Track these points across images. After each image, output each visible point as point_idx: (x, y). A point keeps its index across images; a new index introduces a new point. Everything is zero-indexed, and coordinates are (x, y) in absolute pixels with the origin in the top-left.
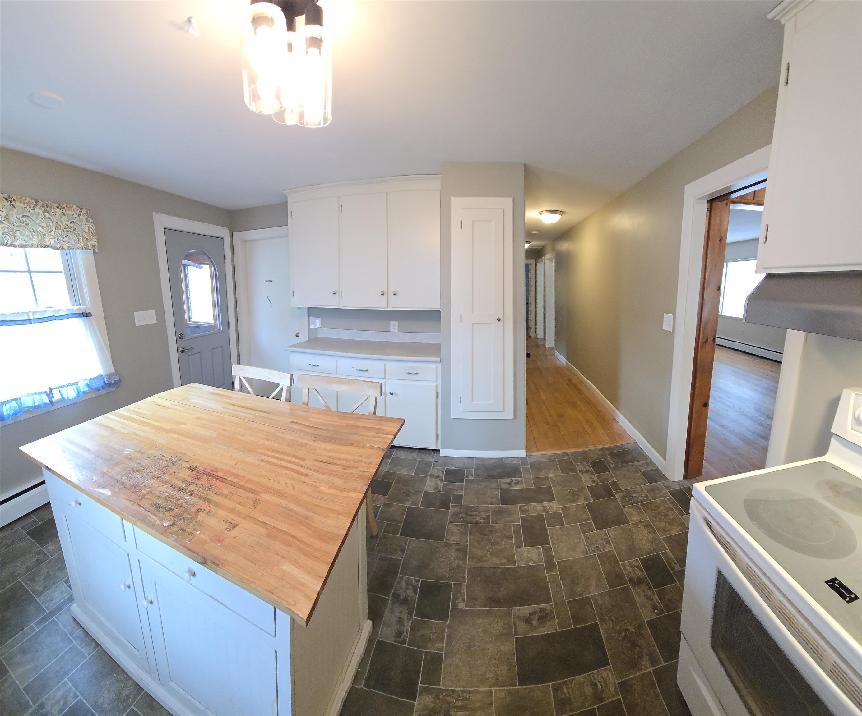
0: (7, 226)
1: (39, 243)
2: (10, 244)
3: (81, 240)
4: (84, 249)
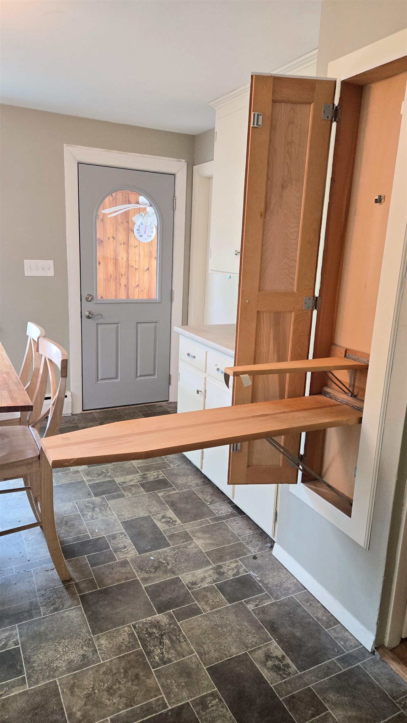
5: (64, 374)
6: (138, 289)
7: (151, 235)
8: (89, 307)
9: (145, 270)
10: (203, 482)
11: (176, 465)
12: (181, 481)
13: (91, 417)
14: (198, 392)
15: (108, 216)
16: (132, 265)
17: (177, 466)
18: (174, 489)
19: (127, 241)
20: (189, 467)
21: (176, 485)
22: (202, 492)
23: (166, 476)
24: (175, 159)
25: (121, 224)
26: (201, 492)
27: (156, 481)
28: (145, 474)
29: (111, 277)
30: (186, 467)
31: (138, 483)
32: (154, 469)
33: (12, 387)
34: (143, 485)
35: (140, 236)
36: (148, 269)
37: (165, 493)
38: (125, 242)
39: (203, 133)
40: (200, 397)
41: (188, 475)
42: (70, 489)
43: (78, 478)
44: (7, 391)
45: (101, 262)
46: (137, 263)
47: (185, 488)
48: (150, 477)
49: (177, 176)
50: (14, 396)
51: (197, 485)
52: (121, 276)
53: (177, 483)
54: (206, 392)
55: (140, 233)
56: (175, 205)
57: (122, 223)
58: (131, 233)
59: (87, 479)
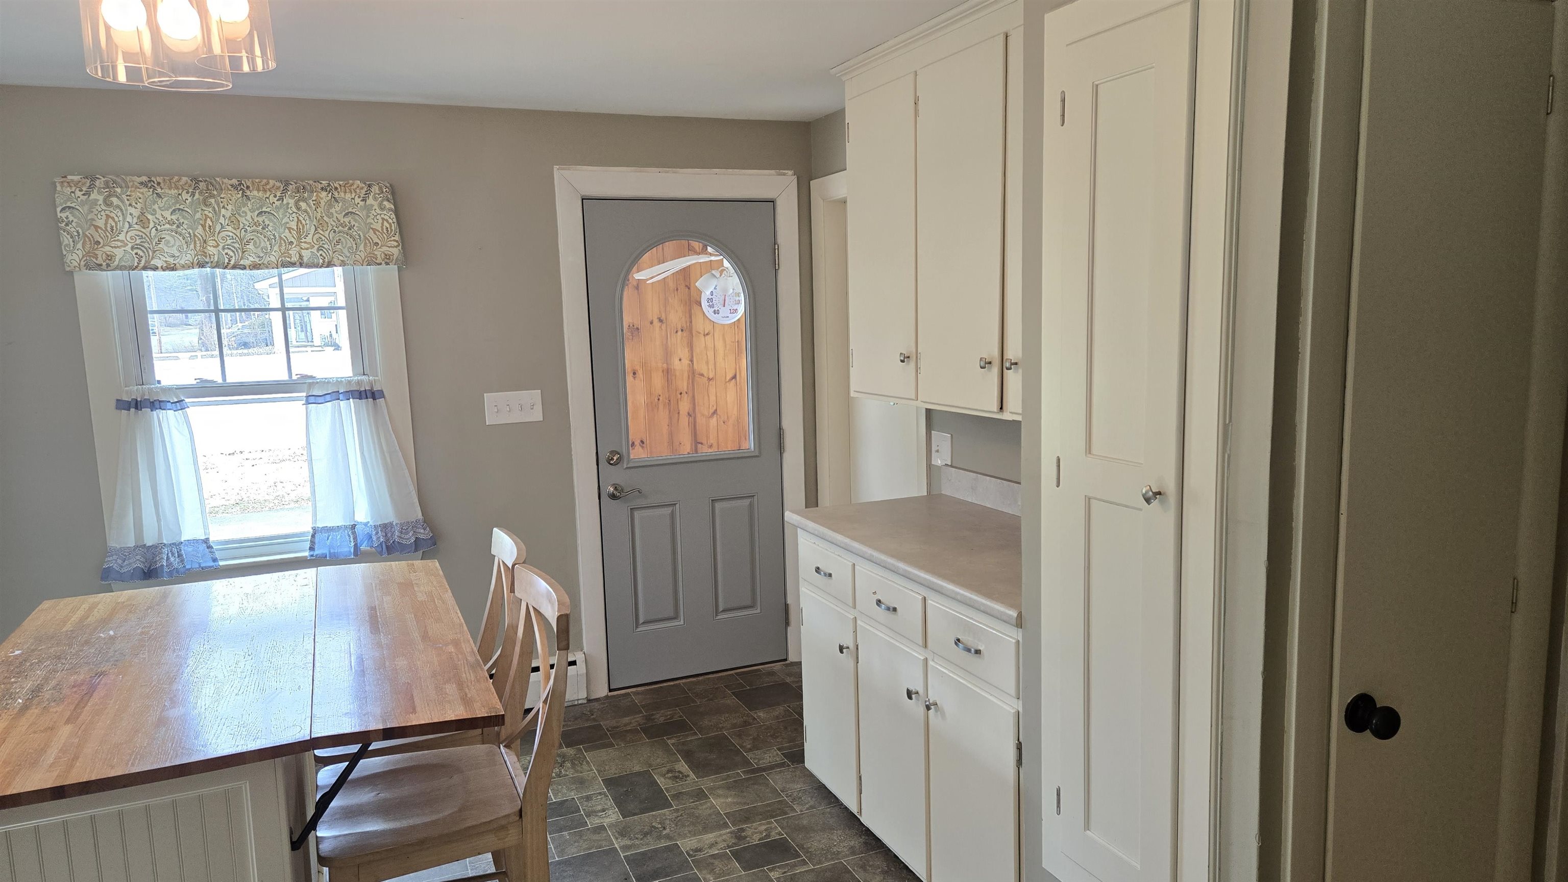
0: (231, 234)
1: (280, 259)
2: (234, 265)
3: (362, 247)
4: (365, 264)
5: (563, 644)
6: (715, 419)
7: (736, 309)
8: (615, 476)
9: (728, 378)
10: (865, 843)
11: (807, 806)
12: (817, 842)
13: (629, 704)
14: (841, 649)
15: (647, 282)
16: (702, 372)
17: (808, 809)
18: (804, 863)
19: (688, 324)
20: (833, 811)
21: (808, 852)
22: (863, 867)
23: (786, 833)
24: (773, 172)
25: (676, 292)
26: (861, 867)
27: (765, 845)
28: (743, 830)
29: (659, 399)
30: (829, 810)
31: (727, 851)
32: (761, 817)
33: (464, 675)
34: (737, 855)
35: (715, 312)
36: (734, 377)
37: (785, 872)
38: (685, 326)
39: (825, 117)
40: (846, 659)
41: (831, 829)
42: (586, 868)
43: (604, 843)
44: (456, 683)
45: (637, 371)
46: (711, 366)
47: (826, 859)
48: (752, 835)
49: (779, 203)
50: (469, 695)
51: (853, 852)
52: (679, 396)
53: (809, 848)
54: (857, 649)
55: (715, 306)
56: (777, 260)
57: (677, 289)
58: (695, 308)
59: (622, 844)
